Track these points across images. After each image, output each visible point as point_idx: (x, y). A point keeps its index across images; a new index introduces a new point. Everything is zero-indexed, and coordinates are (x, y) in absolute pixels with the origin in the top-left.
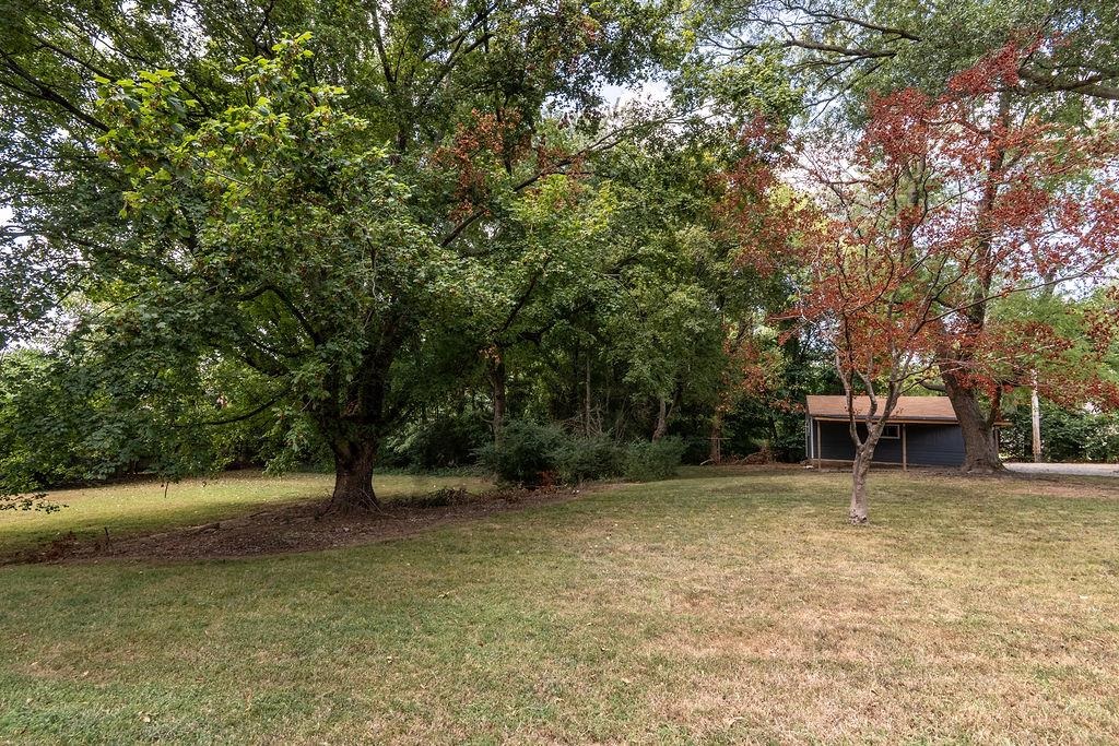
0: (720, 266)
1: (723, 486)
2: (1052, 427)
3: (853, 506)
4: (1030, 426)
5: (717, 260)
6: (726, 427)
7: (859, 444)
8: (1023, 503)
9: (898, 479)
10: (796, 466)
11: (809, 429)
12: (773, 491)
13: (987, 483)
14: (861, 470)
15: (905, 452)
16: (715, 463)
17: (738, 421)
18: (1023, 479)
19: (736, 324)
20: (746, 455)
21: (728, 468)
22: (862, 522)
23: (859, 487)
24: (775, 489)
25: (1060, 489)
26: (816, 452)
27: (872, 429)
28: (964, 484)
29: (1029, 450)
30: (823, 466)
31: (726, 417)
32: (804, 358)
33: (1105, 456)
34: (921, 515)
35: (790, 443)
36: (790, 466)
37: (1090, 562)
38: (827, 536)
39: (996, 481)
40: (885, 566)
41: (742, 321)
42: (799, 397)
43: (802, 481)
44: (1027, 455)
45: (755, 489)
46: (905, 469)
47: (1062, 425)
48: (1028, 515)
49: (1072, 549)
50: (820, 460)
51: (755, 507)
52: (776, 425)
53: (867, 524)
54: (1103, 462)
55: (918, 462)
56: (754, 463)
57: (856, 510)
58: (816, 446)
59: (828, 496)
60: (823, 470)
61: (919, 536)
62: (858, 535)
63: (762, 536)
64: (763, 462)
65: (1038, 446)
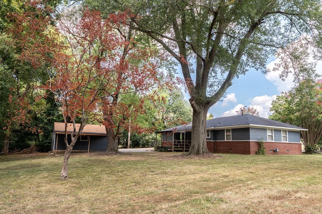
0: (16, 56)
1: (5, 167)
2: (133, 137)
3: (62, 172)
4: (128, 136)
5: (16, 53)
6: (14, 136)
7: (68, 145)
8: (120, 164)
9: (85, 157)
10: (46, 154)
11: (54, 137)
12: (31, 167)
13: (113, 157)
14: (67, 156)
15: (89, 146)
16: (5, 154)
17: (20, 133)
18: (123, 155)
19: (25, 86)
20: (22, 150)
21: (12, 156)
22: (65, 178)
23: (66, 163)
24: (33, 166)
25: (131, 158)
26: (55, 147)
27: (73, 139)
28: (105, 158)
29: (127, 144)
30: (57, 153)
31: (15, 131)
32: (55, 105)
33: (144, 146)
34: (88, 172)
35: (45, 143)
36: (43, 154)
37: (131, 183)
38: (49, 187)
39: (115, 156)
40: (68, 197)
41: (28, 85)
42: (51, 122)
43: (47, 160)
44: (125, 146)
45: (22, 167)
46: (88, 153)
47: (136, 136)
48: (120, 168)
49: (128, 179)
50: (56, 150)
51: (19, 176)
52: (40, 134)
53: (67, 178)
54: (144, 147)
55: (93, 150)
56: (26, 153)
57: (64, 173)
58: (55, 144)
59: (55, 167)
60: (57, 155)
61: (85, 181)
62: (62, 184)
63: (18, 191)
64: (31, 153)
65: (129, 143)
